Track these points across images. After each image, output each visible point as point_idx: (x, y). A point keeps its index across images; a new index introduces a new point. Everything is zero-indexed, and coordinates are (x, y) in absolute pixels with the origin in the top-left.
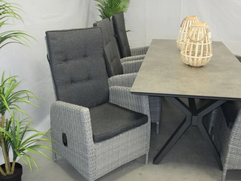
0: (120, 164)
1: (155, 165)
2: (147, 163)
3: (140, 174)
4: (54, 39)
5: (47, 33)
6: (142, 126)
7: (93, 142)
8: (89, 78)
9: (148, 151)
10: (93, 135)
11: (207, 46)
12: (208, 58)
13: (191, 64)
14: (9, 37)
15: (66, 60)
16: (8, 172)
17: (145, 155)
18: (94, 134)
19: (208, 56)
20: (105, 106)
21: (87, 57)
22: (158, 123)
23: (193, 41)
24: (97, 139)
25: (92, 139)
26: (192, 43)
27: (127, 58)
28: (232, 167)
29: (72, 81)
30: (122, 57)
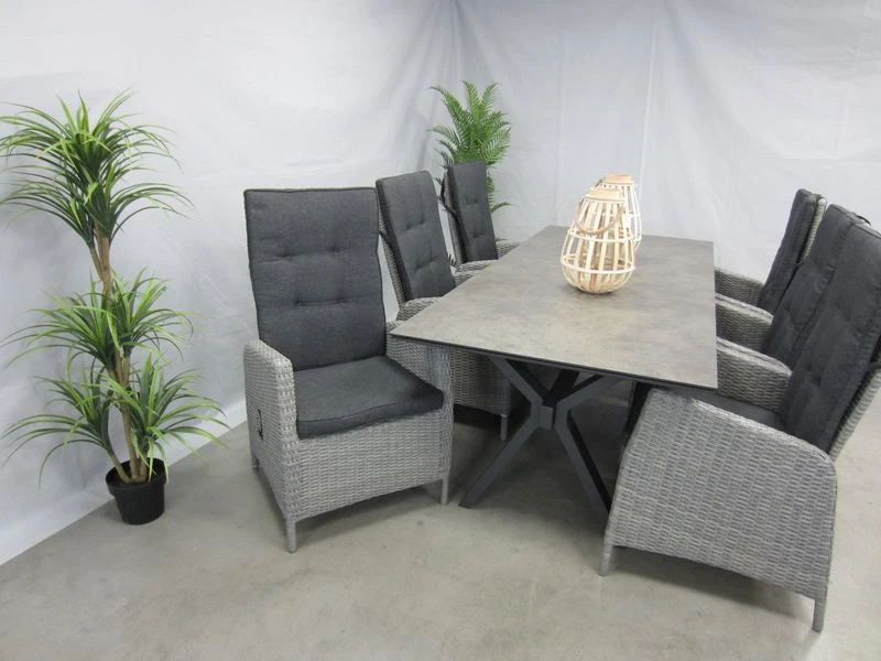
0: (369, 492)
1: (463, 509)
2: (444, 499)
3: (420, 523)
4: (261, 206)
5: (246, 193)
6: (429, 414)
7: (295, 436)
8: (340, 298)
9: (447, 474)
10: (297, 421)
11: (617, 247)
12: (618, 276)
13: (587, 288)
14: (147, 195)
15: (286, 254)
16: (134, 476)
17: (441, 481)
18: (300, 419)
19: (619, 269)
20: (373, 362)
21: (338, 251)
22: (504, 416)
23: (583, 232)
24: (305, 431)
25: (293, 429)
26: (581, 237)
27: (474, 263)
28: (623, 541)
29: (298, 302)
30: (465, 259)
